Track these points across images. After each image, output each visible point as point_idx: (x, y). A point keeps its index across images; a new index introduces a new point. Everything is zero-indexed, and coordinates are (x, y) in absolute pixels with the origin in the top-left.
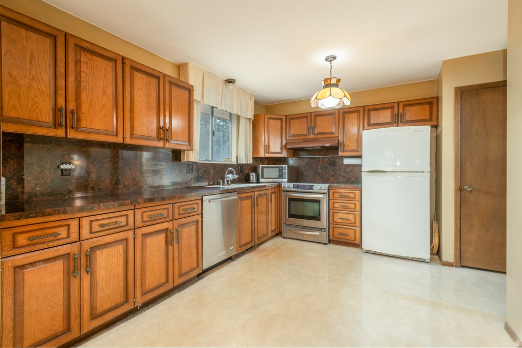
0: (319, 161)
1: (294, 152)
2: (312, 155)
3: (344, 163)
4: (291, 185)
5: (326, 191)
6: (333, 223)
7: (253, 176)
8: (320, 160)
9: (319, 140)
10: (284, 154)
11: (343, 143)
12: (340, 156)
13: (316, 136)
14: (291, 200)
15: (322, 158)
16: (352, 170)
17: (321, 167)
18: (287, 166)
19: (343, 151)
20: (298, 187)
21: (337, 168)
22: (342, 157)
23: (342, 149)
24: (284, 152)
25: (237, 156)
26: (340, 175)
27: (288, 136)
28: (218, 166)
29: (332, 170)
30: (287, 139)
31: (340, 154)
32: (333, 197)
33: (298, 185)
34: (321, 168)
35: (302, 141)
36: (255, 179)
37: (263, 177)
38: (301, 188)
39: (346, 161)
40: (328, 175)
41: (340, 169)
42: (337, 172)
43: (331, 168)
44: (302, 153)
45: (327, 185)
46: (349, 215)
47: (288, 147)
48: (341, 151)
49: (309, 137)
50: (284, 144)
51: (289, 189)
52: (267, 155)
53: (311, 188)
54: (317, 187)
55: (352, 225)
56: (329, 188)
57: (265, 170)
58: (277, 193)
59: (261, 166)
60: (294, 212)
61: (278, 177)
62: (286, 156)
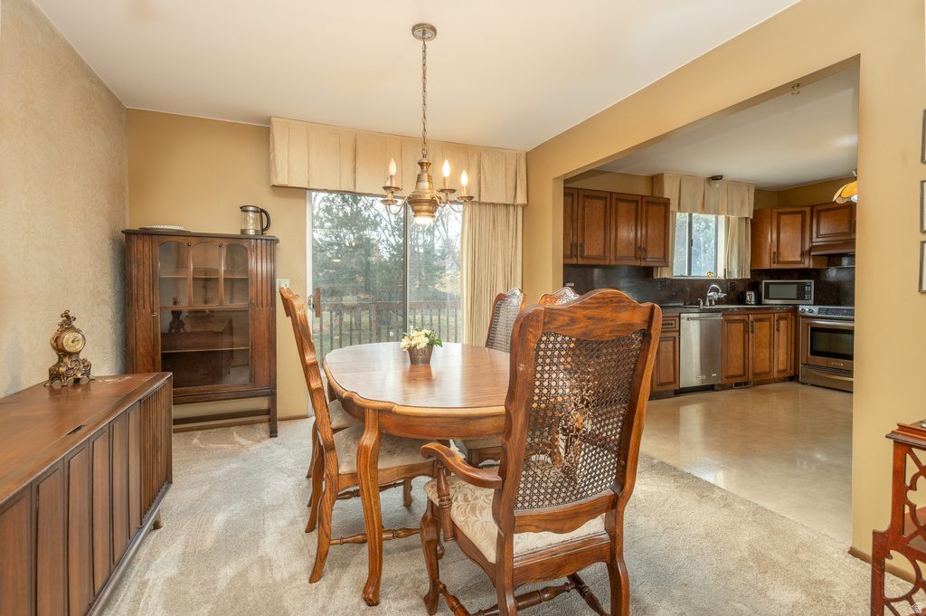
1: (828, 261)
4: (816, 309)
7: (750, 296)
10: (808, 263)
14: (815, 330)
18: (812, 281)
20: (827, 311)
24: (807, 260)
25: (725, 269)
27: (814, 235)
28: (698, 282)
33: (828, 309)
35: (841, 242)
36: (753, 300)
37: (768, 298)
38: (833, 313)
47: (814, 253)
50: (807, 248)
51: (811, 315)
52: (775, 266)
57: (771, 287)
58: (789, 319)
59: (764, 281)
60: (821, 347)
61: (795, 297)
62: (811, 267)
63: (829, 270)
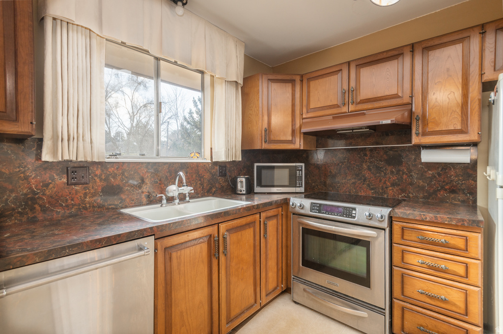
0: (366, 155)
1: (317, 141)
2: (350, 144)
3: (423, 161)
4: (307, 203)
5: (385, 225)
6: (402, 297)
7: (242, 183)
8: (368, 153)
9: (364, 114)
10: (299, 144)
11: (424, 115)
12: (415, 146)
13: (360, 107)
14: (308, 232)
15: (371, 150)
16: (439, 175)
17: (369, 167)
18: (303, 165)
19: (425, 134)
20: (320, 208)
21: (403, 168)
22: (419, 148)
23: (420, 131)
24: (298, 140)
25: (211, 148)
26: (411, 184)
27: (305, 110)
28: (166, 167)
29: (392, 172)
30: (304, 116)
31: (415, 140)
32: (402, 237)
33: (320, 205)
34: (369, 169)
35: (331, 117)
36: (244, 188)
37: (260, 184)
38: (327, 212)
39: (427, 157)
40: (385, 183)
41: (410, 171)
42: (405, 176)
43: (389, 168)
44: (330, 142)
45: (386, 211)
46: (449, 290)
47: (304, 130)
48: (417, 134)
49: (345, 109)
50: (298, 125)
51: (302, 211)
52: (265, 146)
53: (349, 213)
54: (362, 211)
55: (457, 316)
56: (391, 218)
57: (264, 172)
58: (279, 217)
59: (256, 165)
60: (314, 256)
61: (287, 183)
62: (302, 148)
63: (318, 152)
